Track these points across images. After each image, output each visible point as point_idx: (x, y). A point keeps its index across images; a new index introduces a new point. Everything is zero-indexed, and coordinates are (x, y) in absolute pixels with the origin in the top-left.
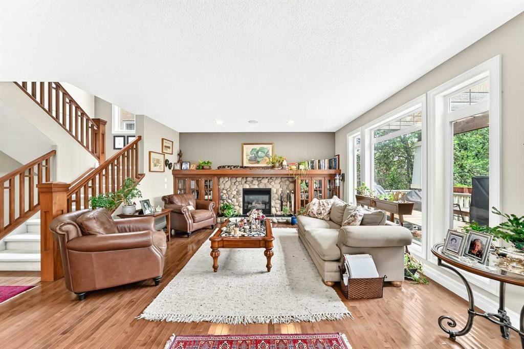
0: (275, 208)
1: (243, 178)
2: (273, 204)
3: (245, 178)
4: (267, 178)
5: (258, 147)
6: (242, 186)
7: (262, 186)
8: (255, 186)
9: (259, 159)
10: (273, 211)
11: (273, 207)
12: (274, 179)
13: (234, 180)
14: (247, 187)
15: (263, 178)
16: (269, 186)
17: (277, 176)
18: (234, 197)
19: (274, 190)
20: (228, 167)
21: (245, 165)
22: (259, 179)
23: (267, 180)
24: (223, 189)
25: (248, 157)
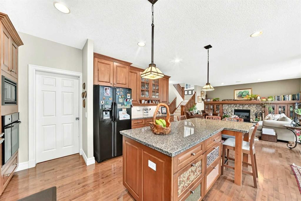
0: (253, 119)
1: (234, 105)
2: (251, 117)
3: (235, 105)
4: (248, 105)
5: (242, 91)
6: (233, 108)
7: (244, 108)
8: (241, 108)
9: (243, 96)
10: (251, 120)
11: (251, 118)
12: (252, 105)
13: (230, 106)
14: (236, 108)
15: (245, 105)
16: (249, 109)
17: (254, 104)
18: (229, 113)
19: (252, 111)
20: (227, 100)
21: (235, 99)
22: (243, 105)
23: (248, 106)
24: (225, 109)
25: (237, 96)
